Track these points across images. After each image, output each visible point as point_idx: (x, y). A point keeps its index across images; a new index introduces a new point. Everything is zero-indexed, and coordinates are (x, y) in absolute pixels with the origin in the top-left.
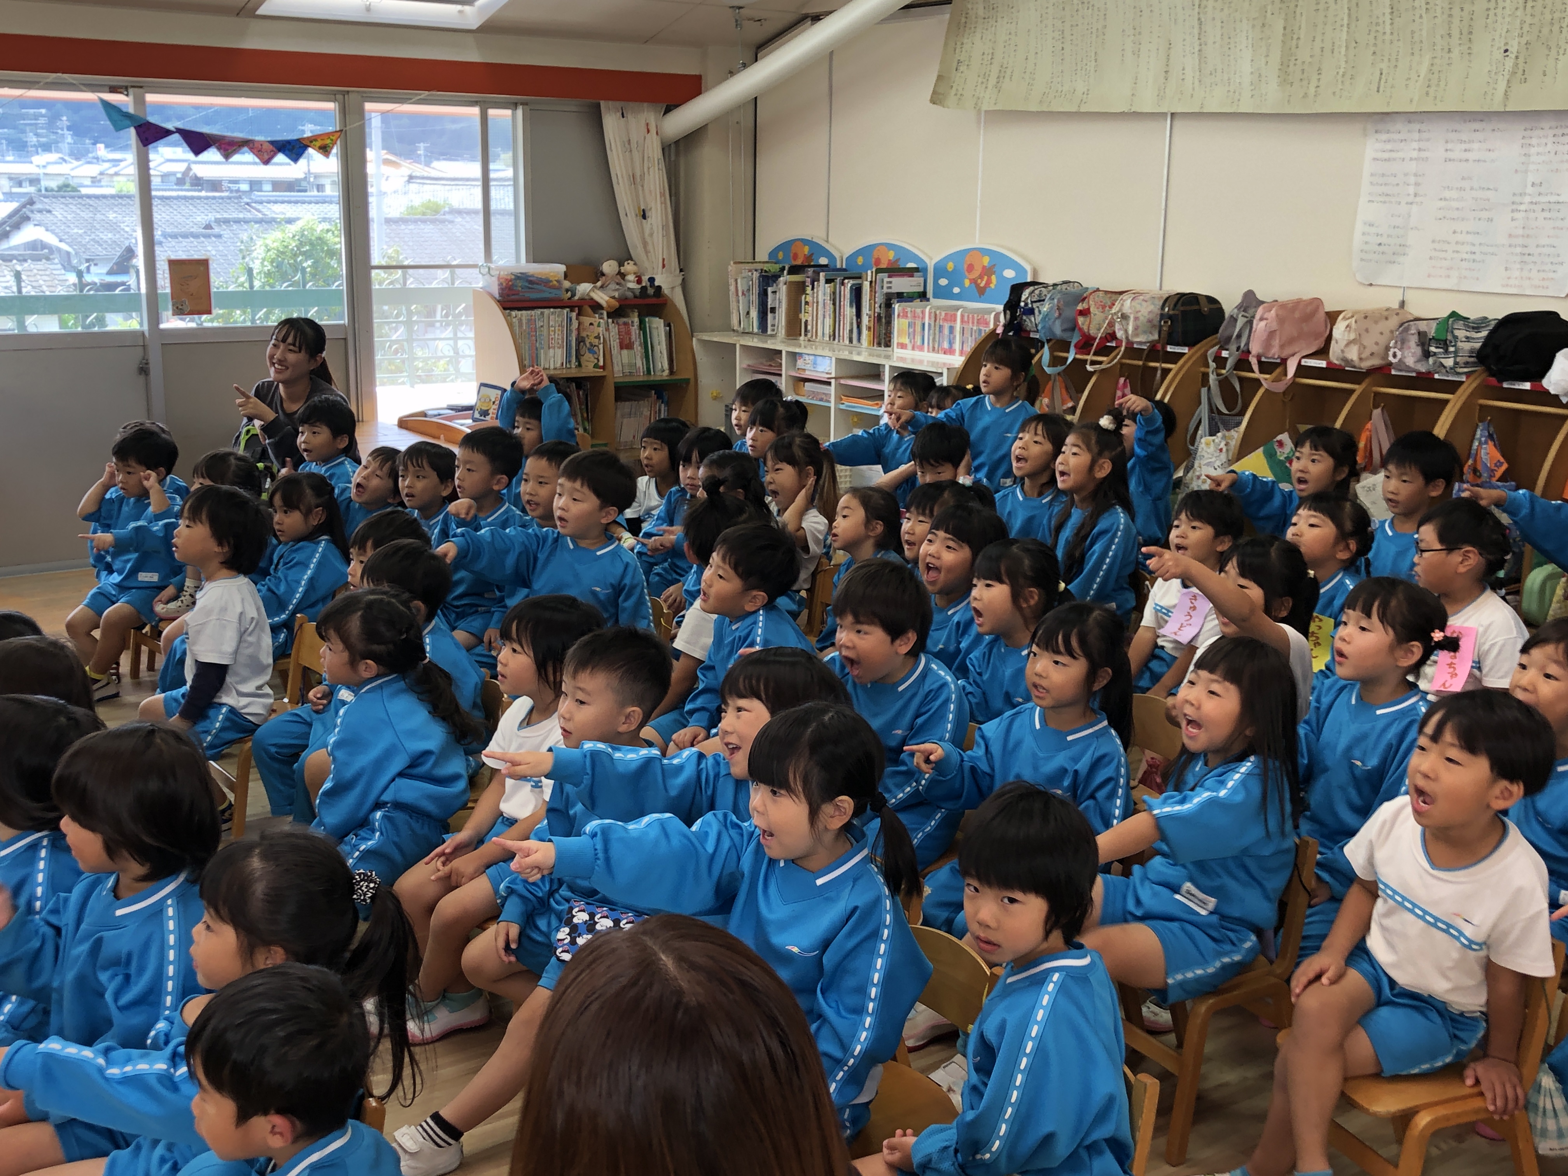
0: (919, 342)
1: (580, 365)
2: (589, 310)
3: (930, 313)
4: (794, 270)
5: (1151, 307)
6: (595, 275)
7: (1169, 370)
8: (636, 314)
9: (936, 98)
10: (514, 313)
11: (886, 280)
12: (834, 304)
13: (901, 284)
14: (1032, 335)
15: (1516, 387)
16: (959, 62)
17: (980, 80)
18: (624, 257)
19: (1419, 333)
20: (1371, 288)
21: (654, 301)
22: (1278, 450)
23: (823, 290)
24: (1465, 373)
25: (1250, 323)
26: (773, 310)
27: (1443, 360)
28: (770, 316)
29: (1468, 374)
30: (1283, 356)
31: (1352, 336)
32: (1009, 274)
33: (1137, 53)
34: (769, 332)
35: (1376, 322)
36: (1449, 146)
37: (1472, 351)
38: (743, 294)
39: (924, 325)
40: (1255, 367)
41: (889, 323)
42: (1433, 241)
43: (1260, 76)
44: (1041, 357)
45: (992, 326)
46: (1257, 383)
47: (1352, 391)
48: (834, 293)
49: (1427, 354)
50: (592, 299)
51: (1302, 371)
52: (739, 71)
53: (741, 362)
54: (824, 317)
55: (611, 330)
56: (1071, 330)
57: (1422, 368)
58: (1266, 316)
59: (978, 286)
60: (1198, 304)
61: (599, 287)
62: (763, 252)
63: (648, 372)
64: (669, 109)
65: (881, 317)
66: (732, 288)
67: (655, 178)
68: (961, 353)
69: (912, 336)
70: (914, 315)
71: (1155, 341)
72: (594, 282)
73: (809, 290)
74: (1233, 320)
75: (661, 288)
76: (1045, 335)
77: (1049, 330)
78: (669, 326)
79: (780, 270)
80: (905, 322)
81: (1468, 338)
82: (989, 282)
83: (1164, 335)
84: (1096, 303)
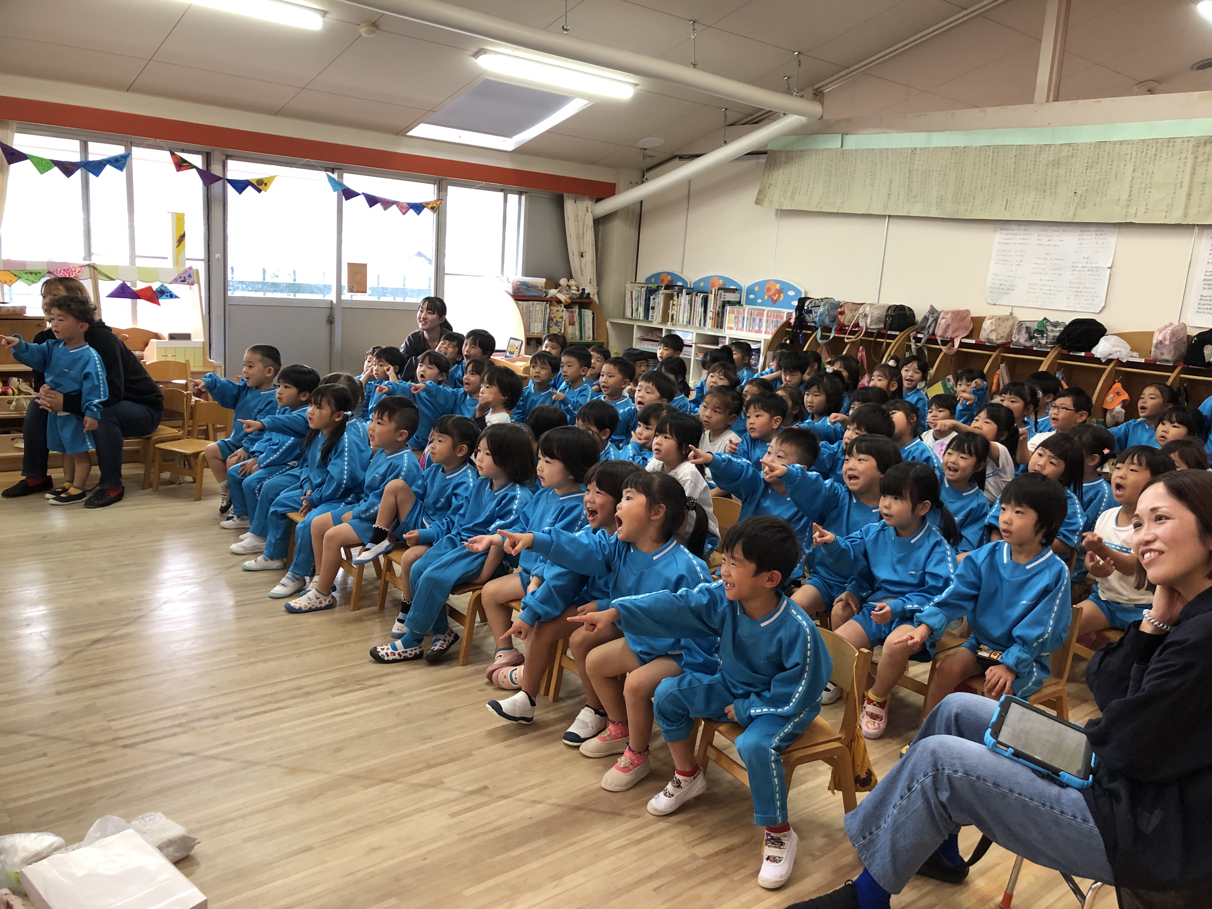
0: (740, 325)
2: (556, 303)
3: (748, 312)
4: (667, 287)
5: (879, 312)
6: (557, 286)
7: (890, 343)
8: (577, 307)
9: (758, 202)
10: (520, 302)
11: (723, 294)
12: (691, 306)
13: (730, 297)
14: (809, 324)
15: (1077, 354)
16: (770, 184)
17: (782, 194)
18: (570, 277)
20: (995, 306)
21: (586, 301)
22: (948, 383)
23: (684, 299)
24: (1050, 347)
25: (936, 320)
26: (653, 308)
27: (1041, 341)
28: (651, 311)
29: (1052, 348)
31: (993, 328)
32: (791, 293)
33: (872, 185)
34: (650, 319)
35: (1003, 322)
36: (1040, 238)
37: (1054, 337)
38: (635, 299)
39: (744, 318)
40: (940, 342)
41: (723, 316)
42: (1029, 284)
43: (942, 199)
44: (816, 335)
45: (785, 319)
46: (941, 350)
47: (991, 355)
48: (691, 300)
49: (1031, 338)
50: (557, 298)
51: (962, 345)
52: (643, 182)
53: (636, 334)
54: (684, 312)
55: (565, 314)
56: (833, 322)
57: (1028, 344)
58: (946, 316)
59: (772, 299)
60: (905, 310)
61: (559, 292)
62: (641, 278)
63: (581, 338)
64: (598, 200)
65: (718, 313)
66: (628, 296)
67: (590, 236)
68: (766, 332)
69: (737, 323)
70: (738, 313)
71: (882, 329)
72: (557, 289)
73: (675, 298)
74: (926, 319)
75: (589, 294)
76: (818, 324)
77: (822, 321)
78: (593, 314)
79: (658, 287)
80: (733, 316)
81: (1052, 331)
82: (779, 297)
83: (888, 325)
84: (848, 308)
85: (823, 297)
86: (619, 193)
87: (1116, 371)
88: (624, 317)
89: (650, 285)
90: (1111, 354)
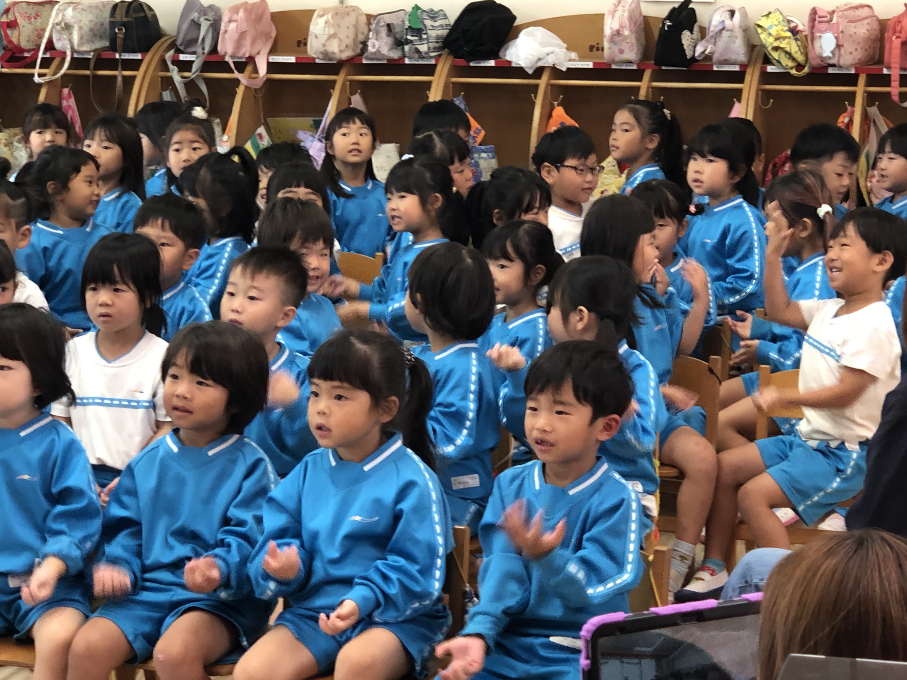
5: (90, 17)
15: (482, 65)
19: (389, 26)
22: (260, 143)
24: (434, 57)
25: (216, 26)
27: (419, 47)
30: (253, 54)
31: (332, 32)
35: (343, 18)
37: (438, 37)
40: (232, 66)
46: (237, 82)
47: (334, 82)
49: (399, 43)
51: (272, 67)
58: (235, 17)
60: (144, 11)
71: (104, 49)
81: (434, 28)
83: (119, 42)
84: (21, 15)
87: (555, 86)
90: (539, 59)
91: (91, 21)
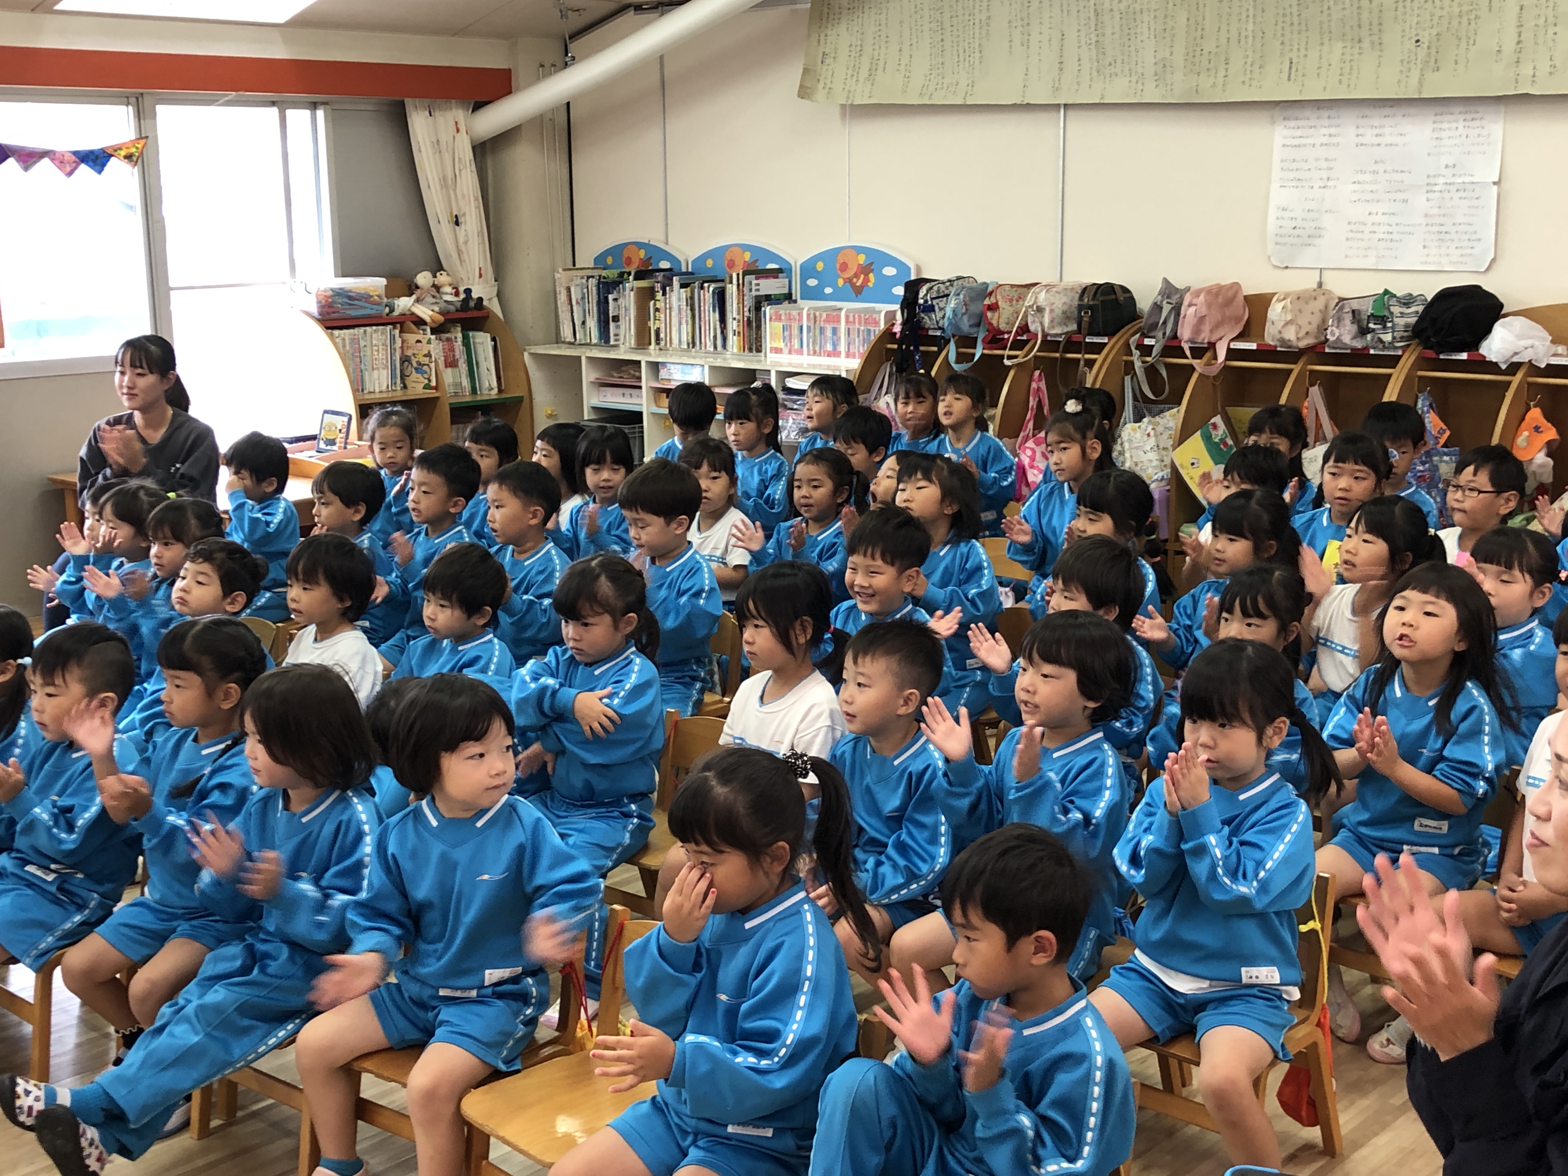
0: (796, 344)
1: (405, 387)
2: (413, 326)
3: (808, 315)
4: (640, 275)
5: (1064, 299)
6: (411, 289)
7: (1095, 361)
8: (459, 329)
9: (804, 92)
10: (336, 332)
11: (754, 282)
12: (692, 310)
13: (769, 286)
14: (931, 333)
15: (1454, 357)
16: (824, 54)
17: (850, 72)
18: (437, 267)
19: (1353, 311)
20: (1286, 271)
21: (476, 314)
22: (1214, 433)
23: (677, 296)
24: (1401, 347)
25: (1177, 310)
26: (616, 319)
27: (1382, 336)
28: (612, 325)
29: (1404, 349)
30: (1213, 340)
31: (1289, 317)
32: (890, 271)
33: (1026, 44)
34: (612, 342)
35: (1307, 303)
36: (1361, 131)
37: (1407, 326)
38: (577, 303)
39: (801, 328)
40: (1188, 353)
41: (759, 327)
42: (1349, 223)
43: (1164, 66)
44: (947, 355)
45: (882, 326)
46: (1192, 369)
47: (1290, 370)
49: (1363, 331)
50: (413, 314)
51: (1232, 354)
52: (566, 65)
53: (588, 375)
54: (680, 324)
55: (435, 347)
56: (978, 325)
57: (1358, 344)
58: (1195, 301)
59: (853, 285)
60: (1115, 293)
61: (418, 301)
62: (586, 258)
63: (474, 391)
64: (478, 106)
65: (749, 321)
66: (562, 298)
67: (469, 181)
68: (848, 355)
69: (787, 339)
70: (790, 318)
71: (1073, 332)
72: (410, 295)
73: (659, 296)
74: (1157, 308)
75: (480, 299)
76: (949, 333)
77: (955, 324)
78: (494, 339)
79: (621, 275)
80: (779, 325)
81: (1403, 315)
82: (866, 280)
83: (1084, 325)
84: (1003, 297)
85: (952, 276)
86: (518, 89)
87: (1530, 384)
88: (558, 340)
89: (604, 273)
90: (1516, 354)
91: (1064, 303)
